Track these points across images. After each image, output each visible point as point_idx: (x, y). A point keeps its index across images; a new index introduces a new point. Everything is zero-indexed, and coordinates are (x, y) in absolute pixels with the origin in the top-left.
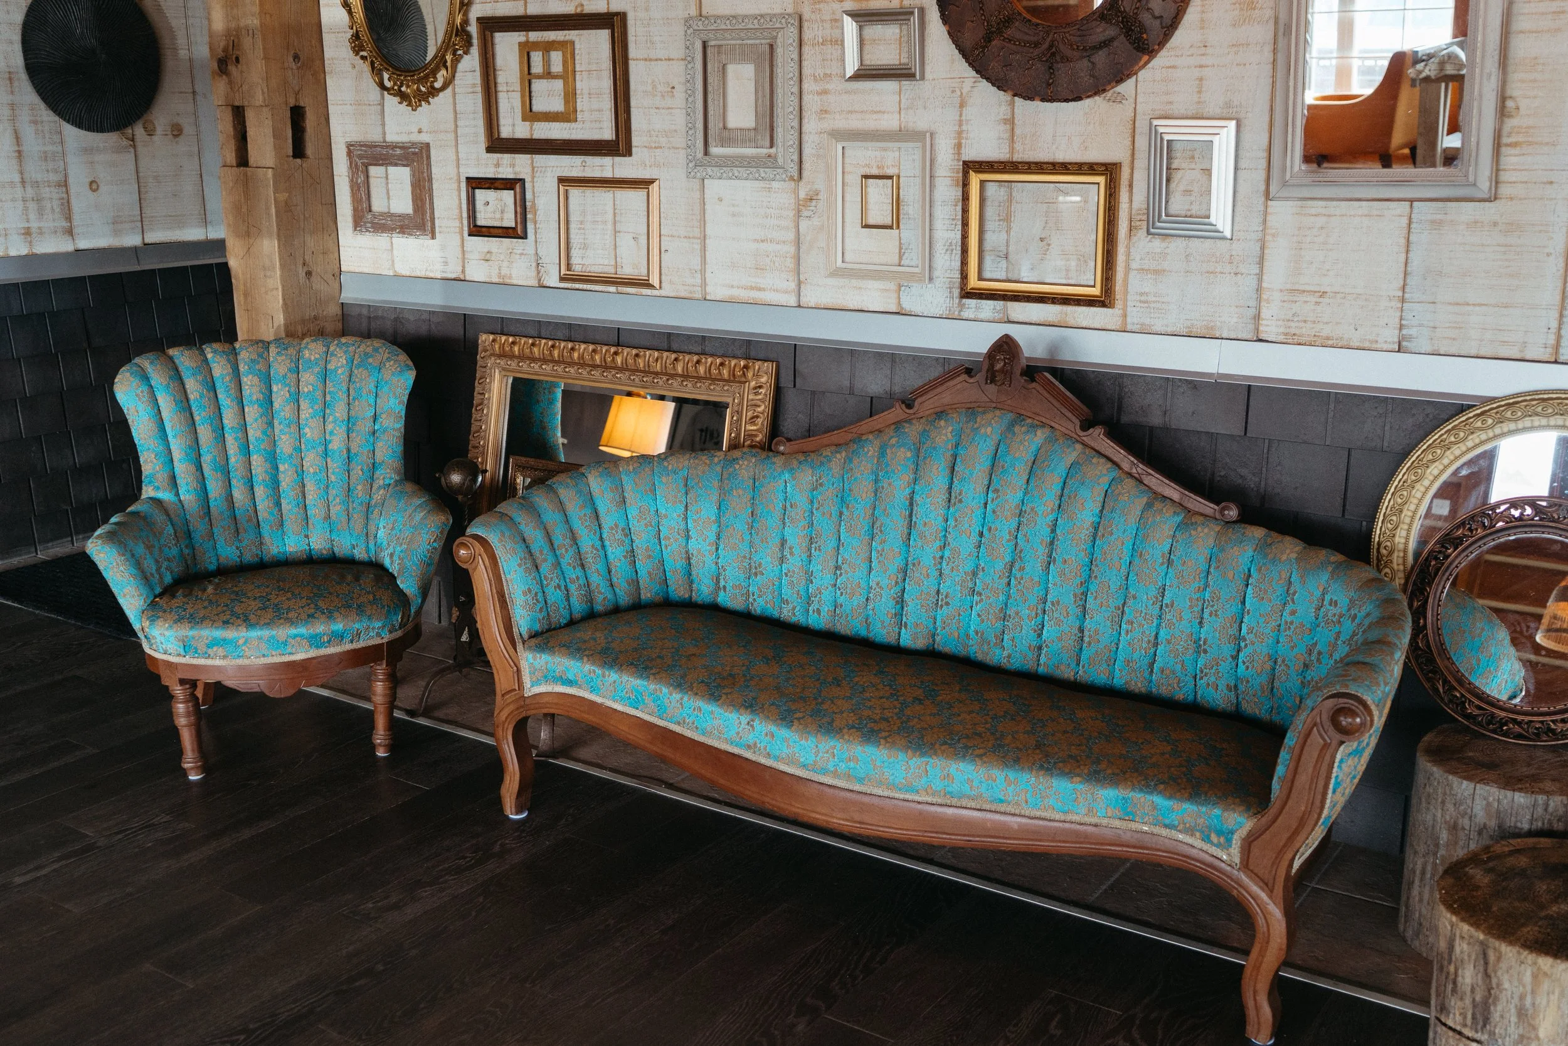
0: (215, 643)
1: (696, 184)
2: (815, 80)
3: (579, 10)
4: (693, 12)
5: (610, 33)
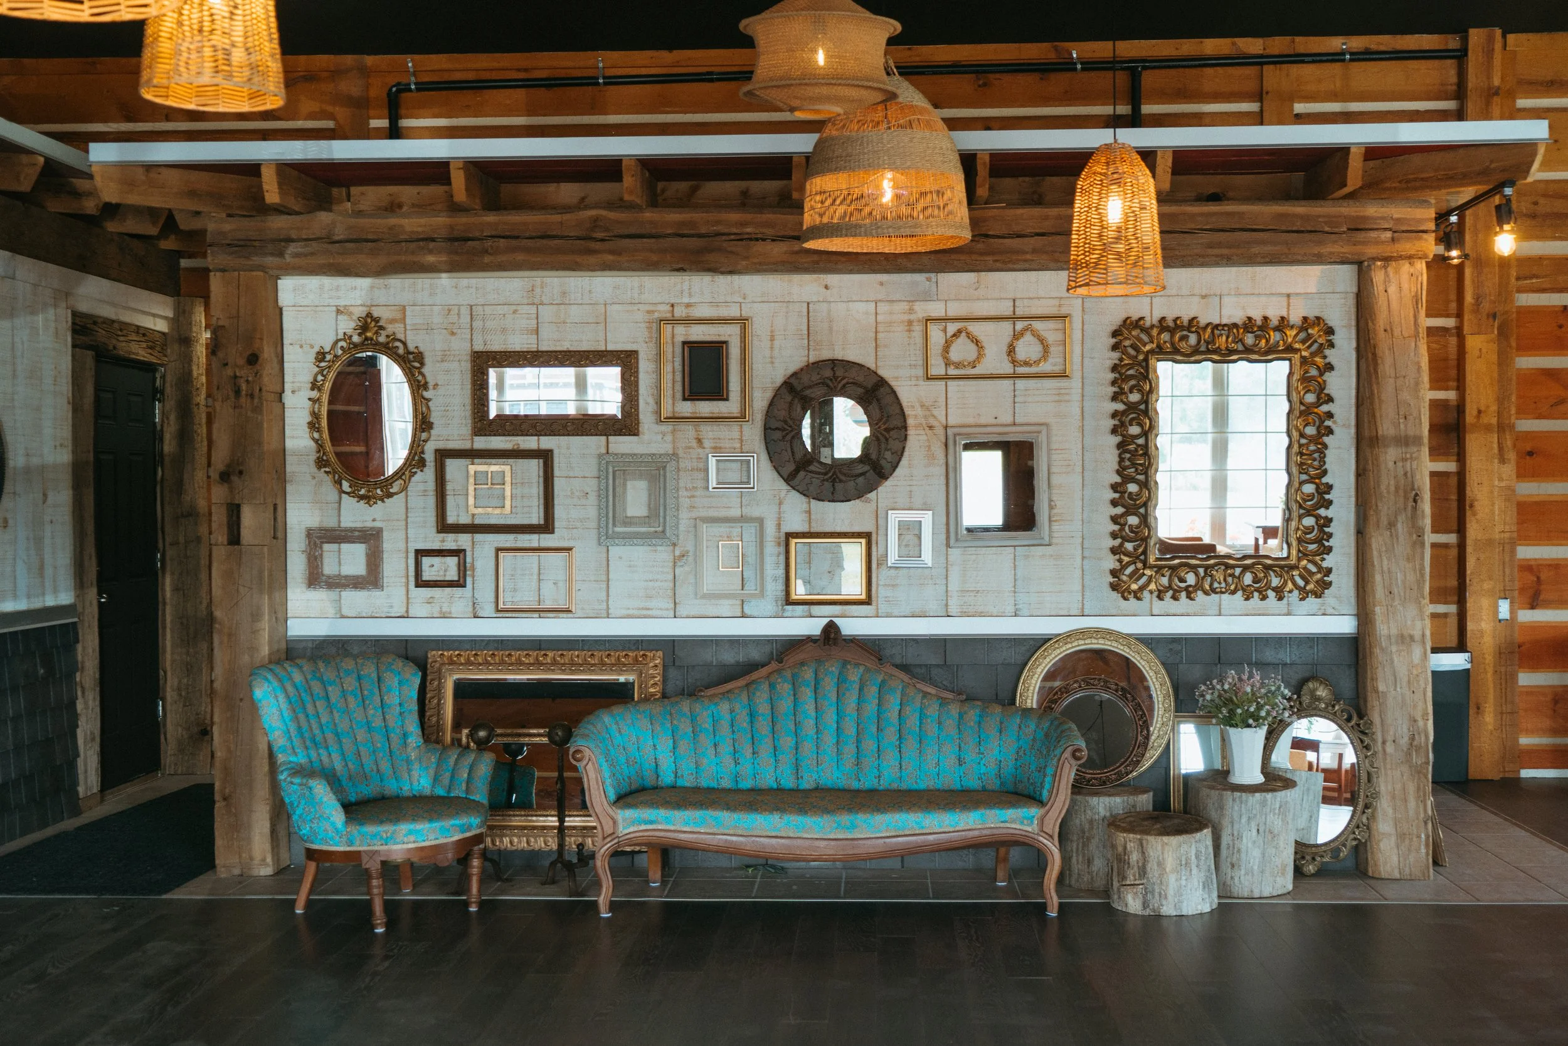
0: (410, 832)
1: (605, 549)
2: (686, 489)
3: (516, 447)
4: (604, 451)
5: (541, 461)
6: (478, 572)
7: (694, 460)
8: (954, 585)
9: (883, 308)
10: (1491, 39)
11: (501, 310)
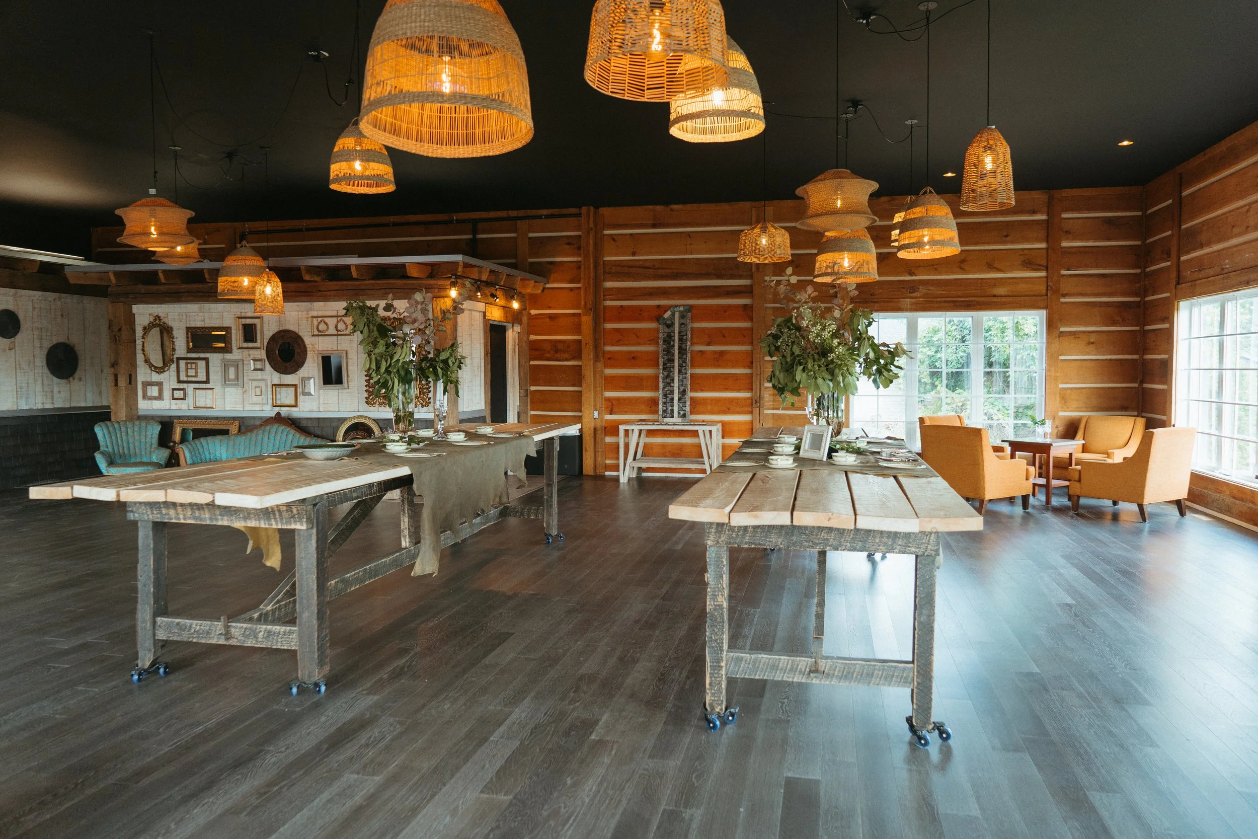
1: (223, 389)
2: (246, 371)
3: (199, 357)
5: (205, 361)
6: (189, 396)
7: (247, 361)
8: (321, 401)
9: (300, 313)
10: (589, 211)
11: (194, 314)
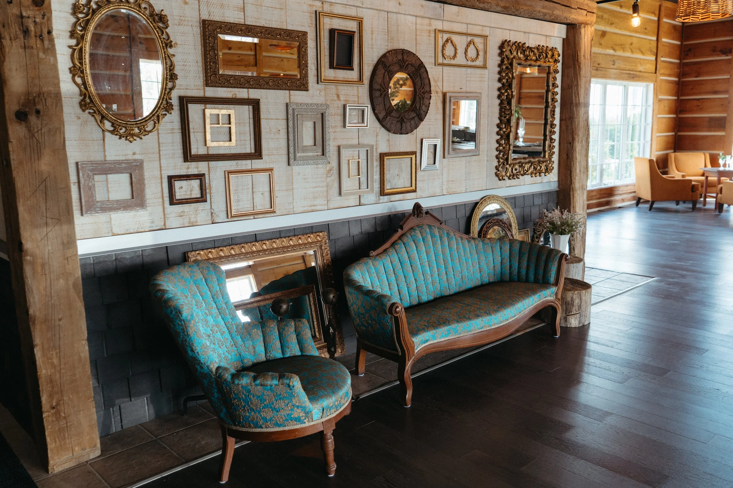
1: (291, 168)
3: (234, 96)
4: (288, 100)
5: (251, 107)
6: (213, 190)
7: (336, 109)
8: (445, 178)
9: (419, 20)
